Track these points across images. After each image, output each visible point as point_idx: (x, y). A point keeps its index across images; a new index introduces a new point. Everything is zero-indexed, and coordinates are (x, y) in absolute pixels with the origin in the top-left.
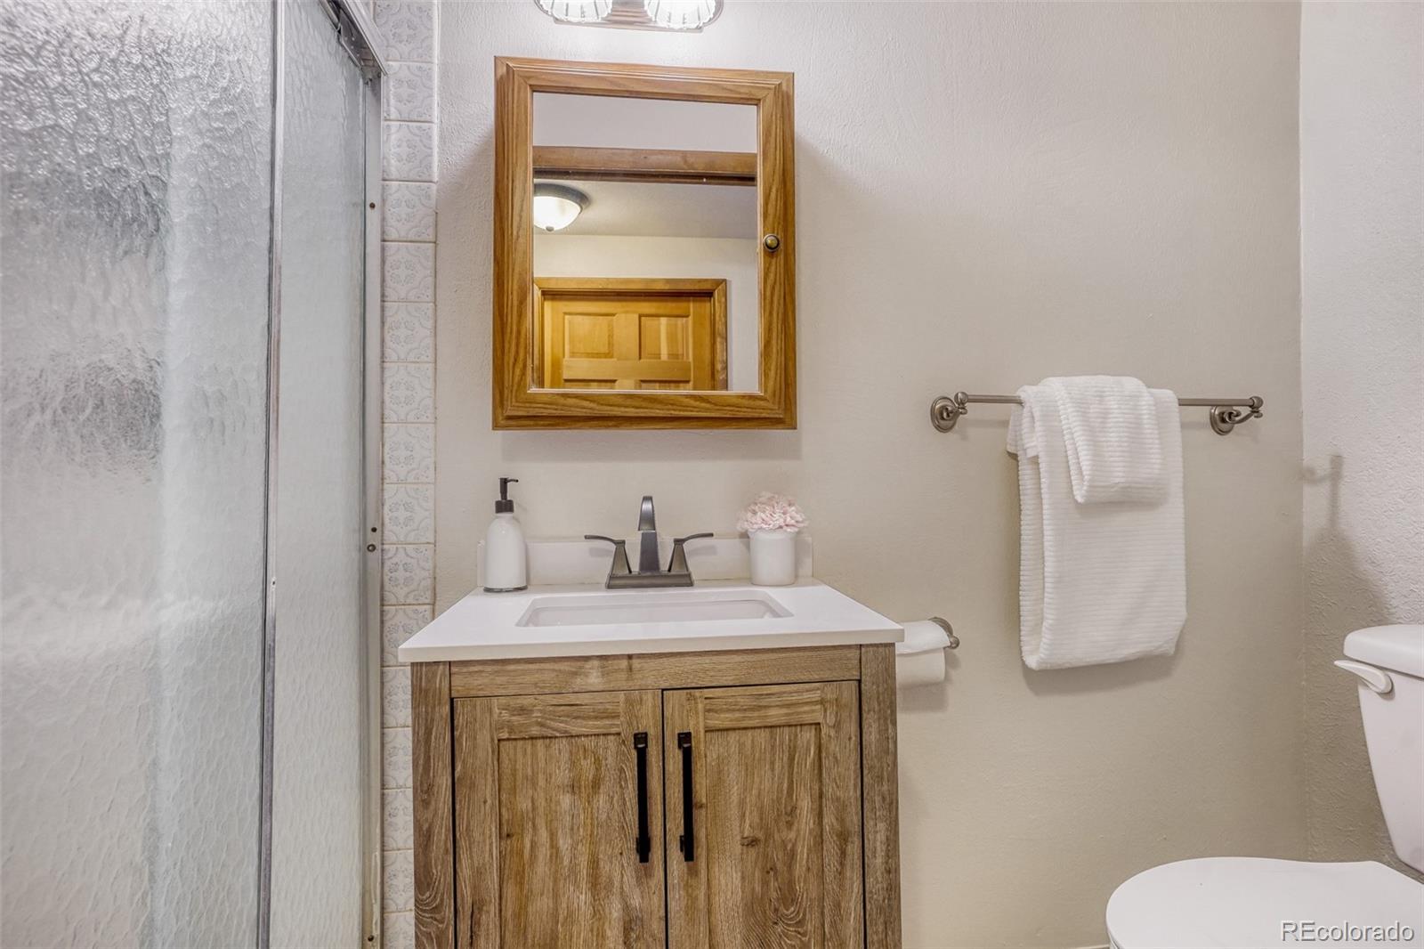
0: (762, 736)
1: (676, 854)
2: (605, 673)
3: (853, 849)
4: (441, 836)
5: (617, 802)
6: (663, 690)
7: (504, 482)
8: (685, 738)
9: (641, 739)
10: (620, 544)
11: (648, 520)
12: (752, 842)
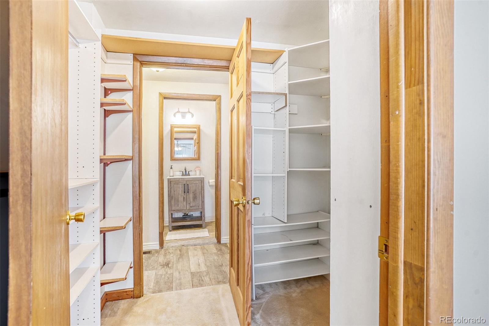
0: (194, 185)
1: (187, 193)
2: (182, 179)
3: (201, 193)
4: (170, 191)
5: (183, 189)
6: (186, 181)
7: (171, 166)
8: (188, 184)
9: (184, 184)
10: (183, 172)
11: (185, 169)
12: (193, 192)
